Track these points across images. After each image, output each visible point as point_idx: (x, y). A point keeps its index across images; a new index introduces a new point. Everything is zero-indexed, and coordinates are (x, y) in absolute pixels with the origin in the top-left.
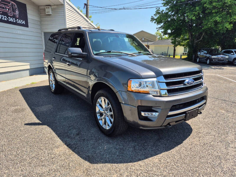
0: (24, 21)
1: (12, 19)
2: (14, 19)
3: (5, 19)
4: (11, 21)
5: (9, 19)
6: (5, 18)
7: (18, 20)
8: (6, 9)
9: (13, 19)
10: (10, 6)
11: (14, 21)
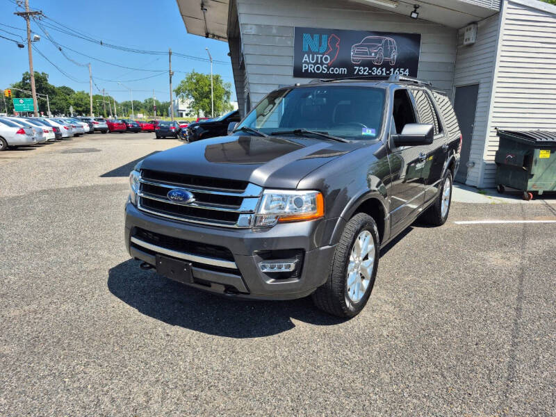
0: (407, 70)
1: (379, 71)
2: (384, 69)
3: (365, 73)
4: (376, 74)
5: (373, 71)
6: (364, 71)
7: (392, 70)
8: (371, 54)
9: (381, 70)
10: (382, 46)
11: (384, 74)
